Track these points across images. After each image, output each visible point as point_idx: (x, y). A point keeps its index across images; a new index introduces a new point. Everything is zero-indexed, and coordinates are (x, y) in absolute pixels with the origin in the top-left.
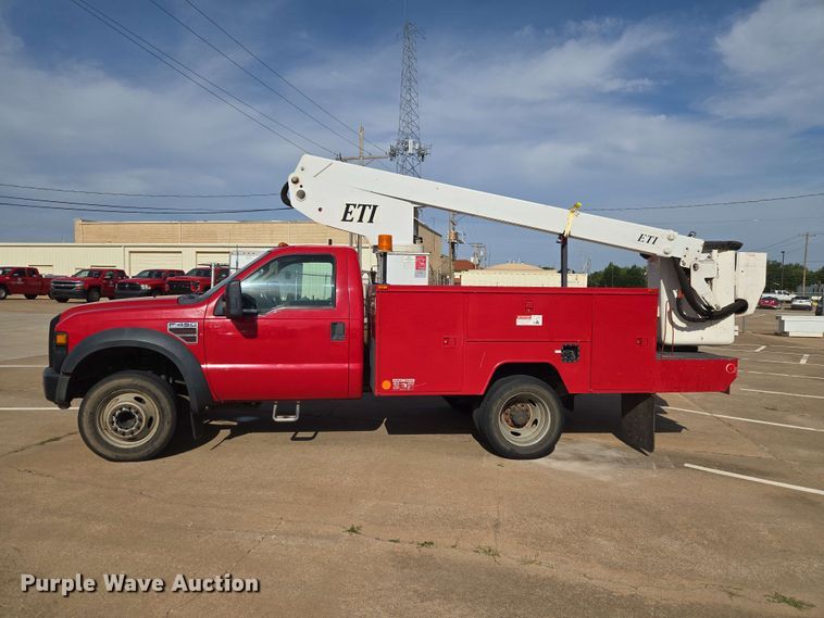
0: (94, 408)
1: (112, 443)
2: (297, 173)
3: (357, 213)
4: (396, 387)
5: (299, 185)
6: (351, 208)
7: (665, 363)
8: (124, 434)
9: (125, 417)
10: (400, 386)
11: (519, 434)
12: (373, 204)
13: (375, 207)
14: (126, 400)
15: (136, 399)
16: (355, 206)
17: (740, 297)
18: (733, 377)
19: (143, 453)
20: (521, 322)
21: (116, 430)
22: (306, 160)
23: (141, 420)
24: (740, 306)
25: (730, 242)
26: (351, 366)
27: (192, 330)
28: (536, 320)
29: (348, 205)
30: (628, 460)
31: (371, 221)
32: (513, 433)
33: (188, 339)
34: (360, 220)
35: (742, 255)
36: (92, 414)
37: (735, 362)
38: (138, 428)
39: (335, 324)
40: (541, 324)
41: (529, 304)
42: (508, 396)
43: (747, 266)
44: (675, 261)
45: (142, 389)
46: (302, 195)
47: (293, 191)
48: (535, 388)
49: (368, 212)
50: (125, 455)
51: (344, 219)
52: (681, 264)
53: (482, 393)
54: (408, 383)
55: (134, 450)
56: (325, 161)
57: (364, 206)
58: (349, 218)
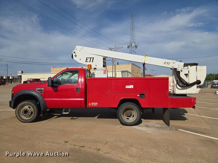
0: (19, 109)
1: (23, 118)
2: (75, 51)
3: (89, 60)
4: (93, 105)
5: (75, 53)
7: (172, 99)
8: (25, 116)
9: (26, 112)
10: (94, 105)
11: (129, 119)
12: (93, 57)
13: (93, 58)
14: (26, 107)
15: (29, 107)
16: (88, 58)
17: (198, 79)
18: (195, 103)
19: (30, 121)
20: (127, 87)
21: (23, 115)
22: (77, 47)
23: (29, 112)
24: (198, 82)
25: (194, 63)
26: (82, 99)
27: (42, 90)
28: (131, 87)
29: (87, 58)
30: (161, 127)
31: (92, 62)
32: (127, 119)
33: (41, 92)
34: (90, 62)
35: (198, 67)
36: (18, 111)
37: (195, 99)
38: (29, 114)
39: (78, 88)
40: (133, 88)
41: (129, 82)
42: (124, 108)
43: (200, 70)
44: (175, 69)
45: (30, 105)
46: (76, 56)
47: (74, 55)
48: (132, 106)
49: (92, 59)
50: (26, 121)
51: (86, 62)
52: (177, 70)
53: (116, 107)
54: (96, 104)
55: (28, 120)
58: (87, 61)
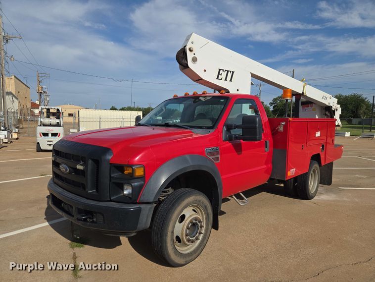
3: (224, 74)
5: (193, 53)
6: (221, 71)
8: (192, 242)
10: (292, 173)
12: (232, 70)
13: (233, 72)
15: (194, 211)
16: (223, 70)
21: (188, 240)
22: (195, 37)
27: (217, 152)
28: (319, 134)
29: (220, 70)
31: (231, 81)
33: (215, 160)
34: (226, 80)
39: (266, 141)
46: (195, 60)
49: (230, 75)
51: (217, 78)
53: (308, 171)
54: (294, 171)
56: (205, 40)
57: (228, 71)
58: (220, 77)
